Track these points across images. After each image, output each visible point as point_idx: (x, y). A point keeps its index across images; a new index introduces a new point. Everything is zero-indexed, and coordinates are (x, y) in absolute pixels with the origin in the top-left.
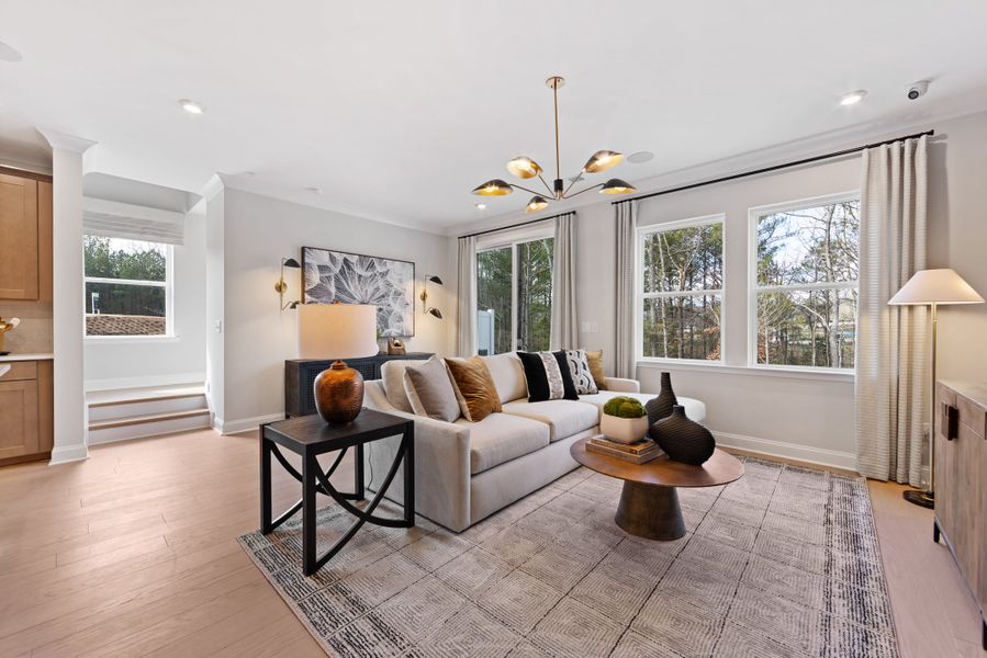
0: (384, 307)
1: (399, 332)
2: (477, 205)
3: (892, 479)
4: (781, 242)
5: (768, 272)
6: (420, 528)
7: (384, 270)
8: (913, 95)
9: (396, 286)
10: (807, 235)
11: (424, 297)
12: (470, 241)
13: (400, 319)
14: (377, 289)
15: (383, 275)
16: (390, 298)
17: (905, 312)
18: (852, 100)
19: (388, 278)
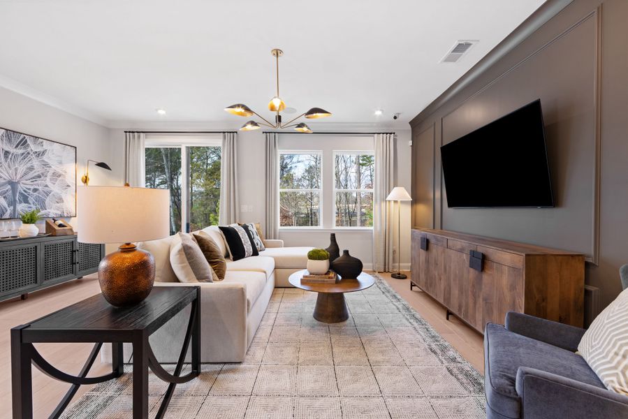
0: (40, 188)
1: (59, 213)
2: (157, 110)
3: (385, 271)
4: (295, 165)
5: (287, 180)
6: (206, 373)
7: (39, 149)
8: (395, 118)
9: (55, 167)
10: (307, 163)
11: (86, 181)
12: (139, 137)
13: (60, 200)
14: (31, 169)
15: (38, 154)
16: (48, 179)
17: (388, 202)
18: (378, 113)
19: (45, 158)
